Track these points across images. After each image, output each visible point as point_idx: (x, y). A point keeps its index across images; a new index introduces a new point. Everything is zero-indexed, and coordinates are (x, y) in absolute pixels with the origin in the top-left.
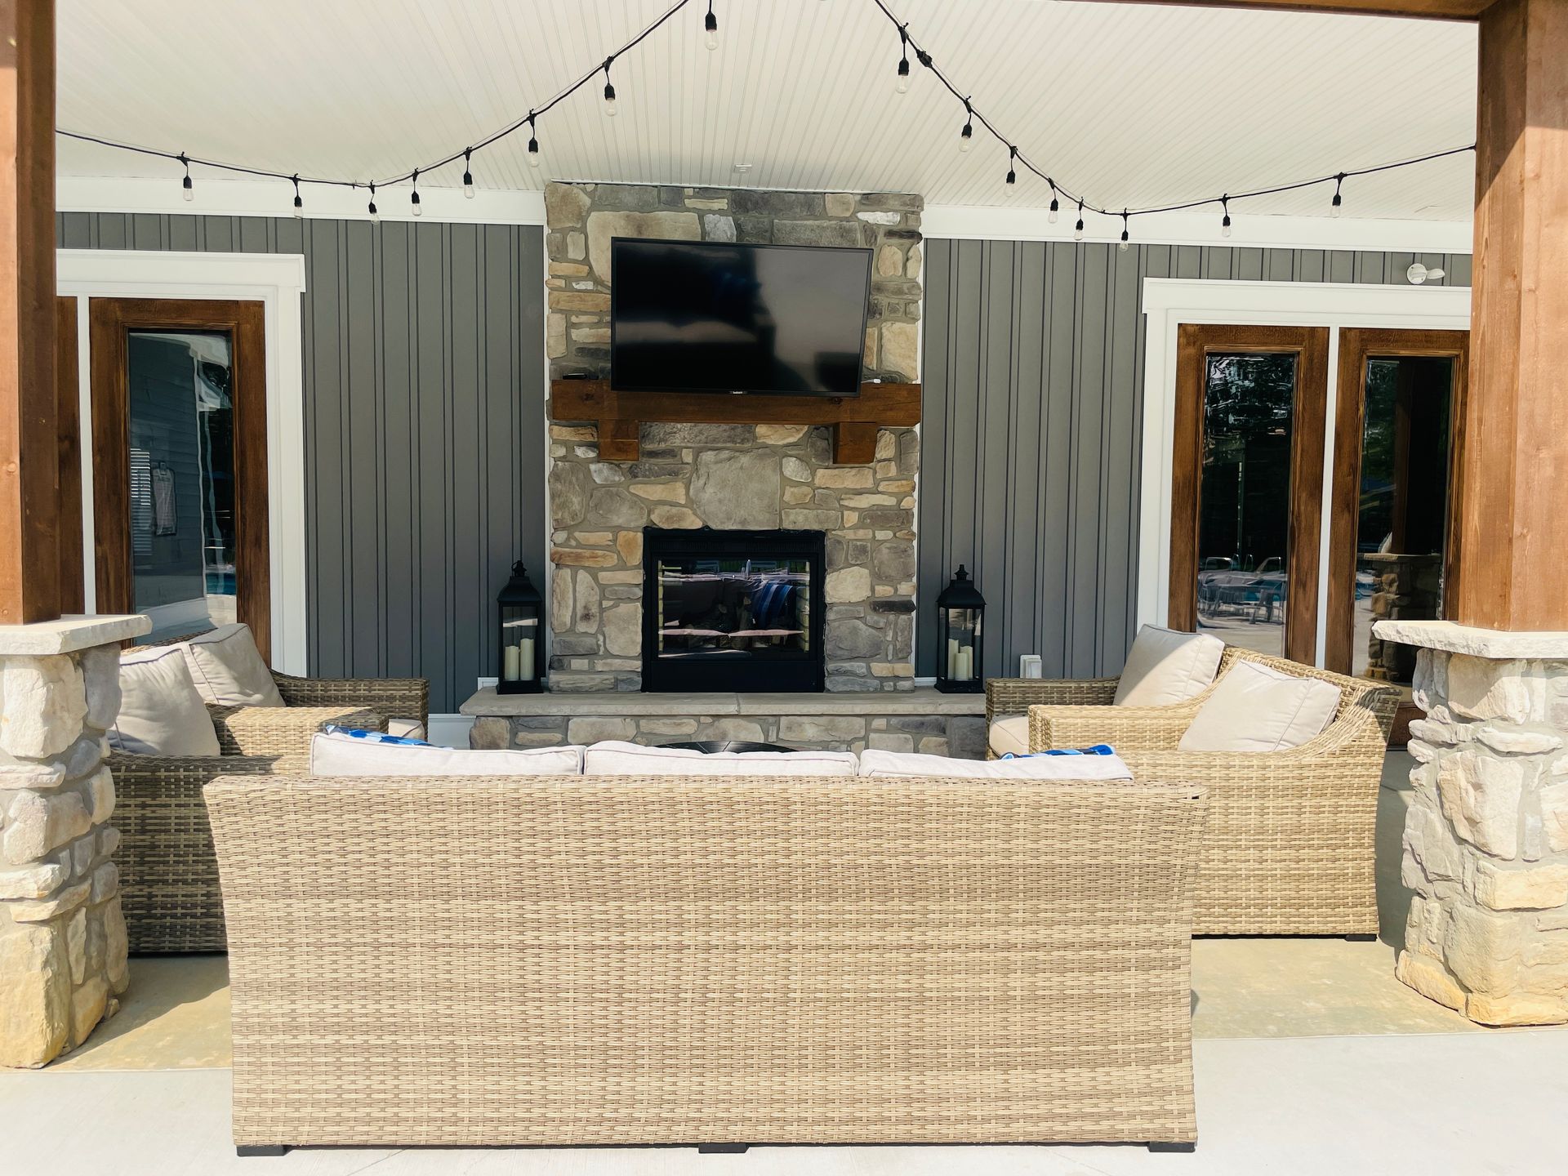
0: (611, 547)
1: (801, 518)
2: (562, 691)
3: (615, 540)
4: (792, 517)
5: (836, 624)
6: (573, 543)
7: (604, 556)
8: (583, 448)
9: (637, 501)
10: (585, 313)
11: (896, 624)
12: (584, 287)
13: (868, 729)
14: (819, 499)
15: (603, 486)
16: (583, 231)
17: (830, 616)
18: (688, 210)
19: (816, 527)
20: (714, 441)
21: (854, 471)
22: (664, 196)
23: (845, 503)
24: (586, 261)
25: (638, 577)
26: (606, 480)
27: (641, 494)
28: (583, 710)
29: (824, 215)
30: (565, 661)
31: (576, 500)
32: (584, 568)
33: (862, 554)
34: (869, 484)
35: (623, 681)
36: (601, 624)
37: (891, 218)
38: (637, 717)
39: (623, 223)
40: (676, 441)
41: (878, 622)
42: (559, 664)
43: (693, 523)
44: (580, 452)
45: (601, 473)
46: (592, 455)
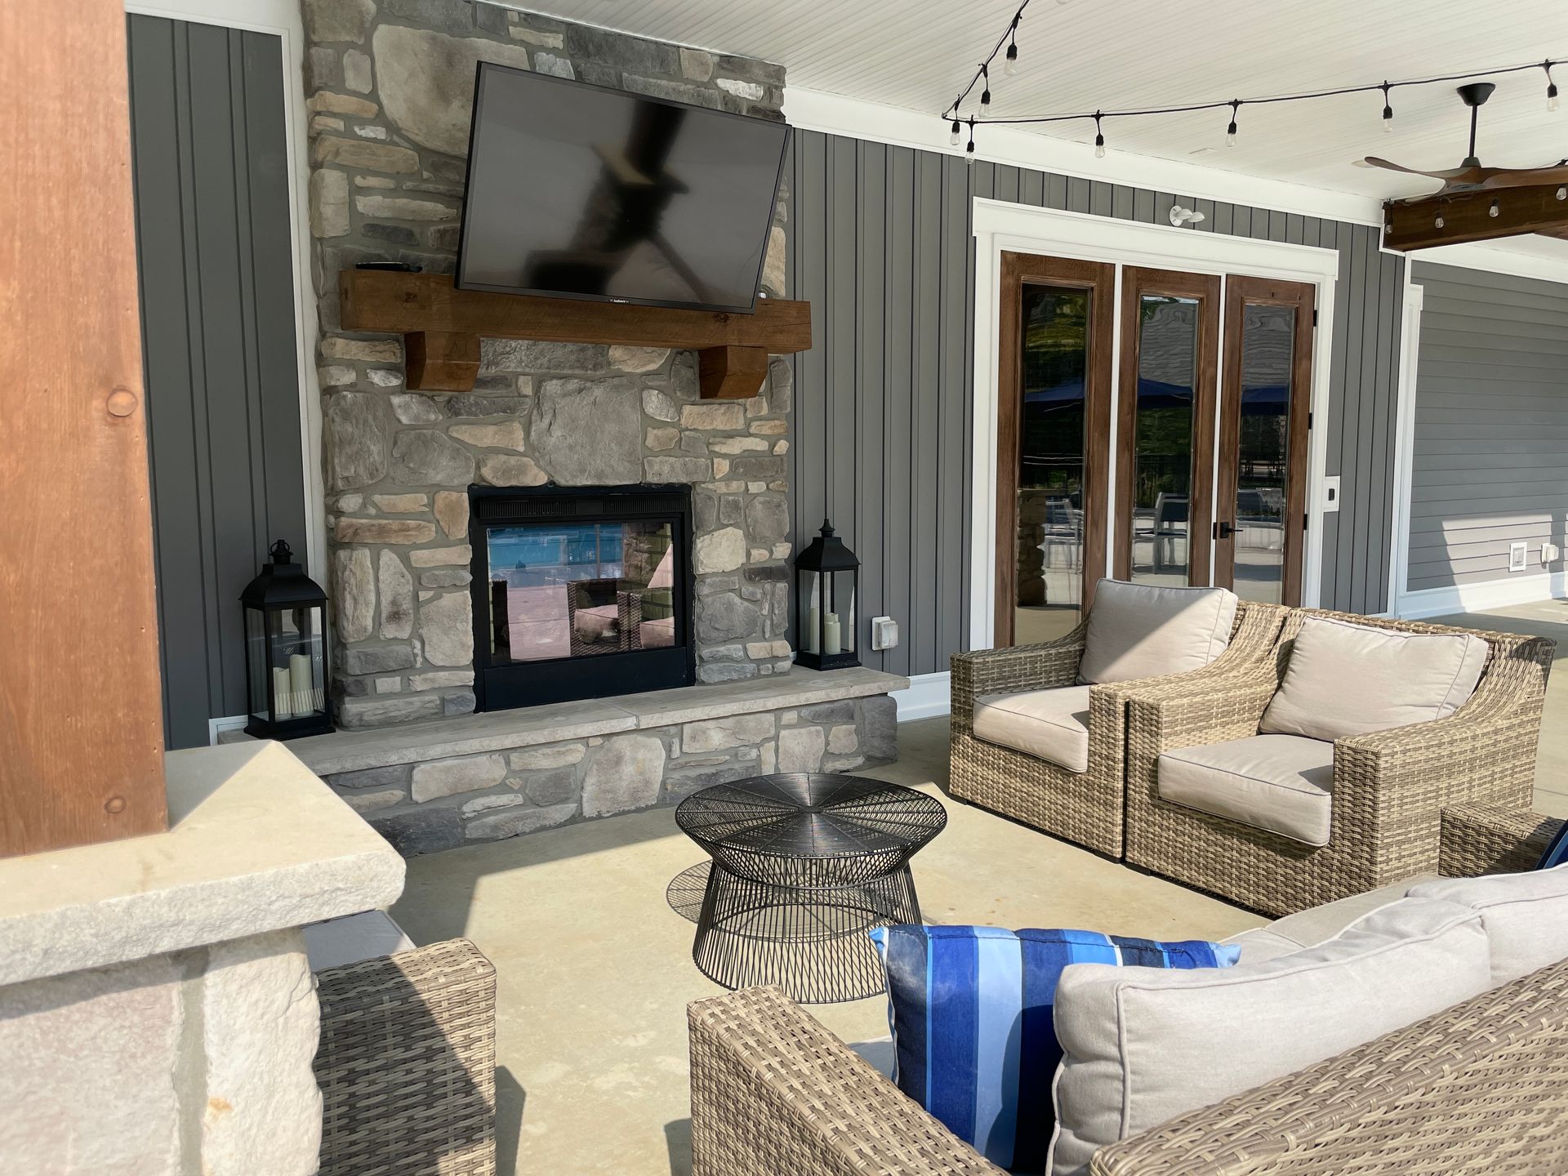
0: (428, 515)
1: (666, 469)
2: (365, 726)
3: (431, 504)
4: (656, 467)
5: (710, 599)
6: (372, 511)
7: (419, 527)
8: (381, 373)
9: (460, 449)
10: (376, 174)
11: (773, 594)
12: (372, 135)
13: (779, 727)
14: (684, 443)
15: (411, 427)
16: (367, 50)
17: (703, 590)
18: (513, 41)
19: (684, 480)
20: (557, 366)
21: (723, 409)
22: (481, 17)
23: (717, 449)
24: (373, 96)
25: (464, 555)
26: (417, 418)
27: (466, 438)
28: (436, 751)
29: (678, 75)
30: (368, 681)
31: (374, 449)
32: (391, 546)
33: (736, 512)
34: (740, 425)
35: (452, 701)
36: (417, 625)
37: (753, 91)
38: (505, 752)
39: (426, 46)
40: (511, 365)
41: (753, 594)
42: (362, 690)
43: (536, 477)
44: (378, 378)
45: (408, 408)
46: (395, 382)
